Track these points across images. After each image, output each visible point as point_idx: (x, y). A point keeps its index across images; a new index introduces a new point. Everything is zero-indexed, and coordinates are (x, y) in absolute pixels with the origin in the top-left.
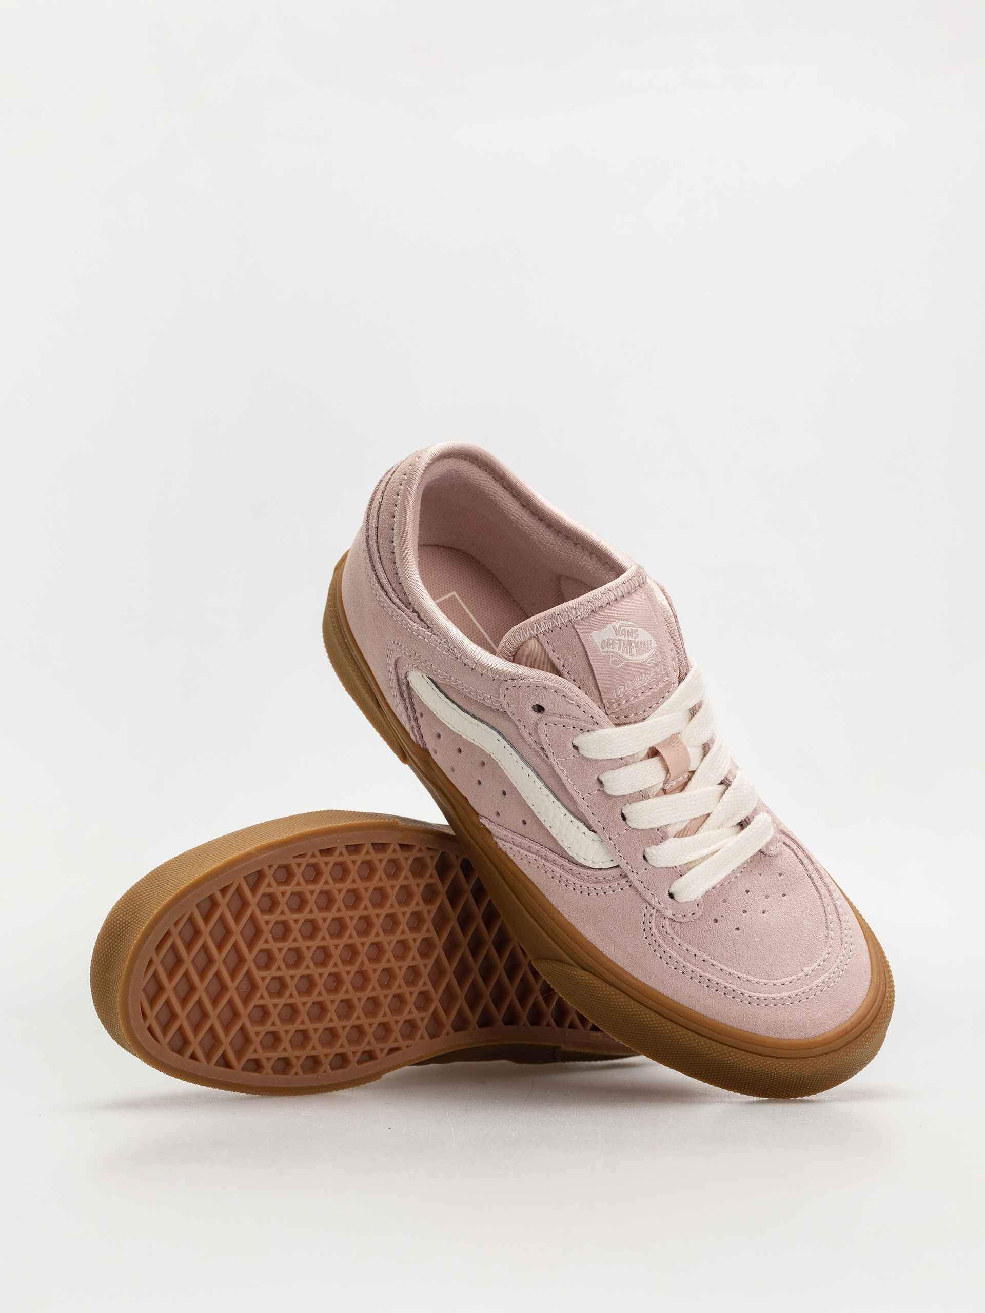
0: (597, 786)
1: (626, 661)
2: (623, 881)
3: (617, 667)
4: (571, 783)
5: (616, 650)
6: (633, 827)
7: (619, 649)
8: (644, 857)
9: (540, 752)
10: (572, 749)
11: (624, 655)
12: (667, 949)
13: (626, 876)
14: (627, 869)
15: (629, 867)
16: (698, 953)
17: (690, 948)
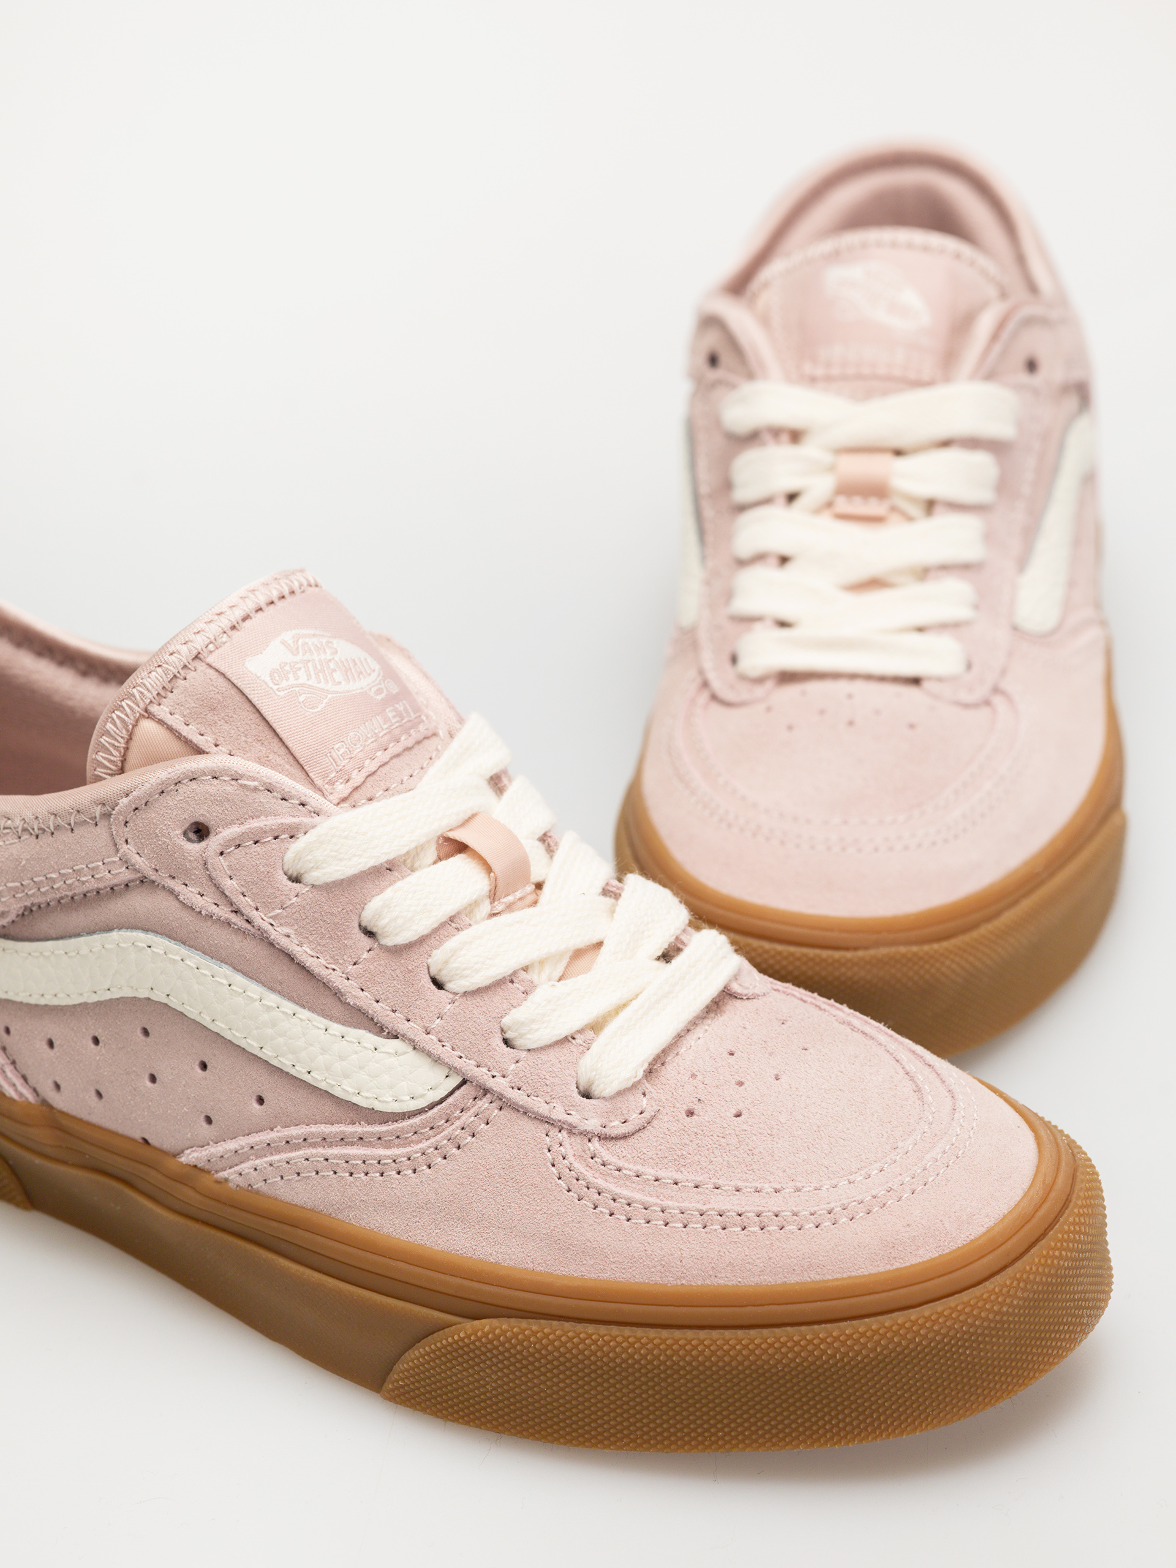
0: (366, 942)
1: (330, 696)
2: (484, 1103)
3: (316, 710)
4: (313, 954)
5: (303, 679)
6: (462, 990)
7: (309, 677)
8: (506, 1042)
9: (234, 918)
10: (290, 883)
11: (322, 685)
12: (618, 1190)
13: (486, 1091)
14: (482, 1075)
15: (484, 1070)
16: (678, 1176)
17: (661, 1174)
